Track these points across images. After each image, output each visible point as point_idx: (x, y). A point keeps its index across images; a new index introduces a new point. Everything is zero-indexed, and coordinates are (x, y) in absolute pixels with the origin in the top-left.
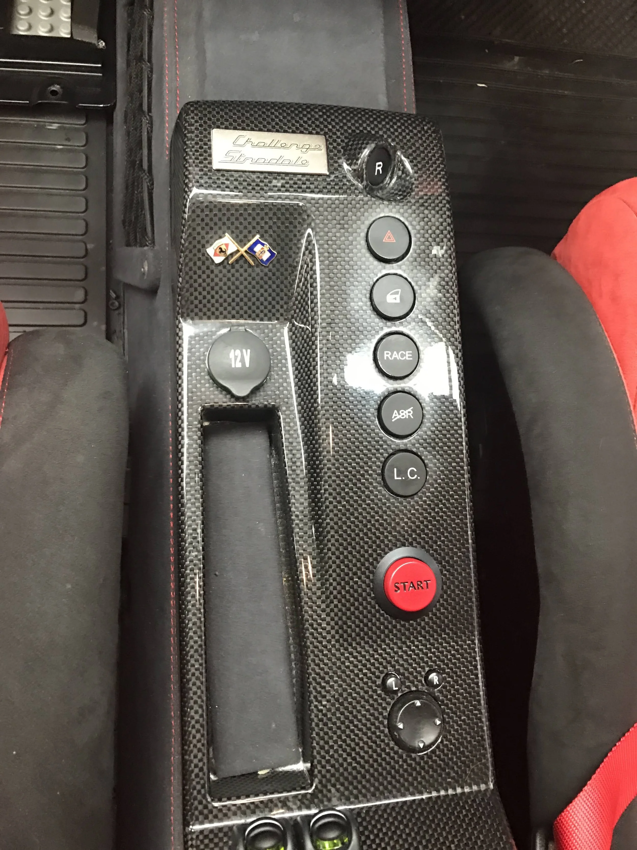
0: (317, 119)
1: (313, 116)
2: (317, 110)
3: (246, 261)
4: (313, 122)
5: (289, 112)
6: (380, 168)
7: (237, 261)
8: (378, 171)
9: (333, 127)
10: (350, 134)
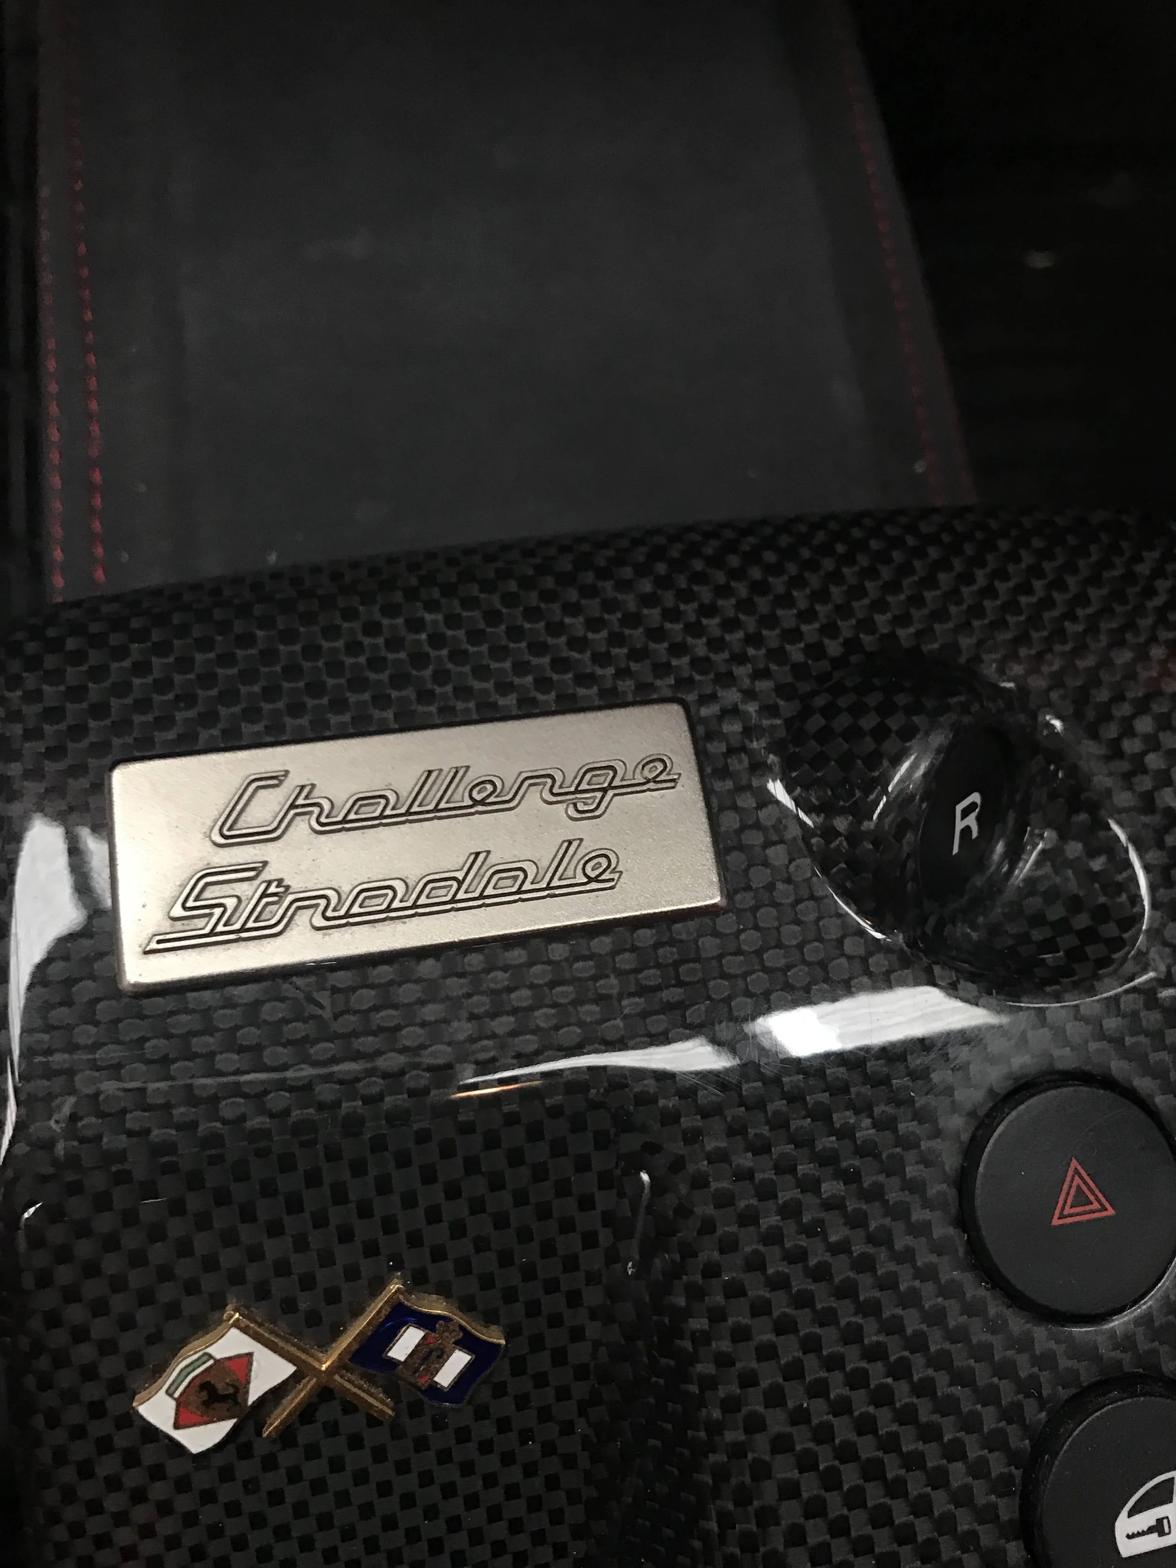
0: (632, 620)
1: (609, 606)
2: (627, 572)
3: (350, 1407)
4: (616, 639)
5: (496, 601)
6: (971, 821)
7: (306, 1413)
8: (967, 830)
9: (716, 644)
10: (799, 670)
